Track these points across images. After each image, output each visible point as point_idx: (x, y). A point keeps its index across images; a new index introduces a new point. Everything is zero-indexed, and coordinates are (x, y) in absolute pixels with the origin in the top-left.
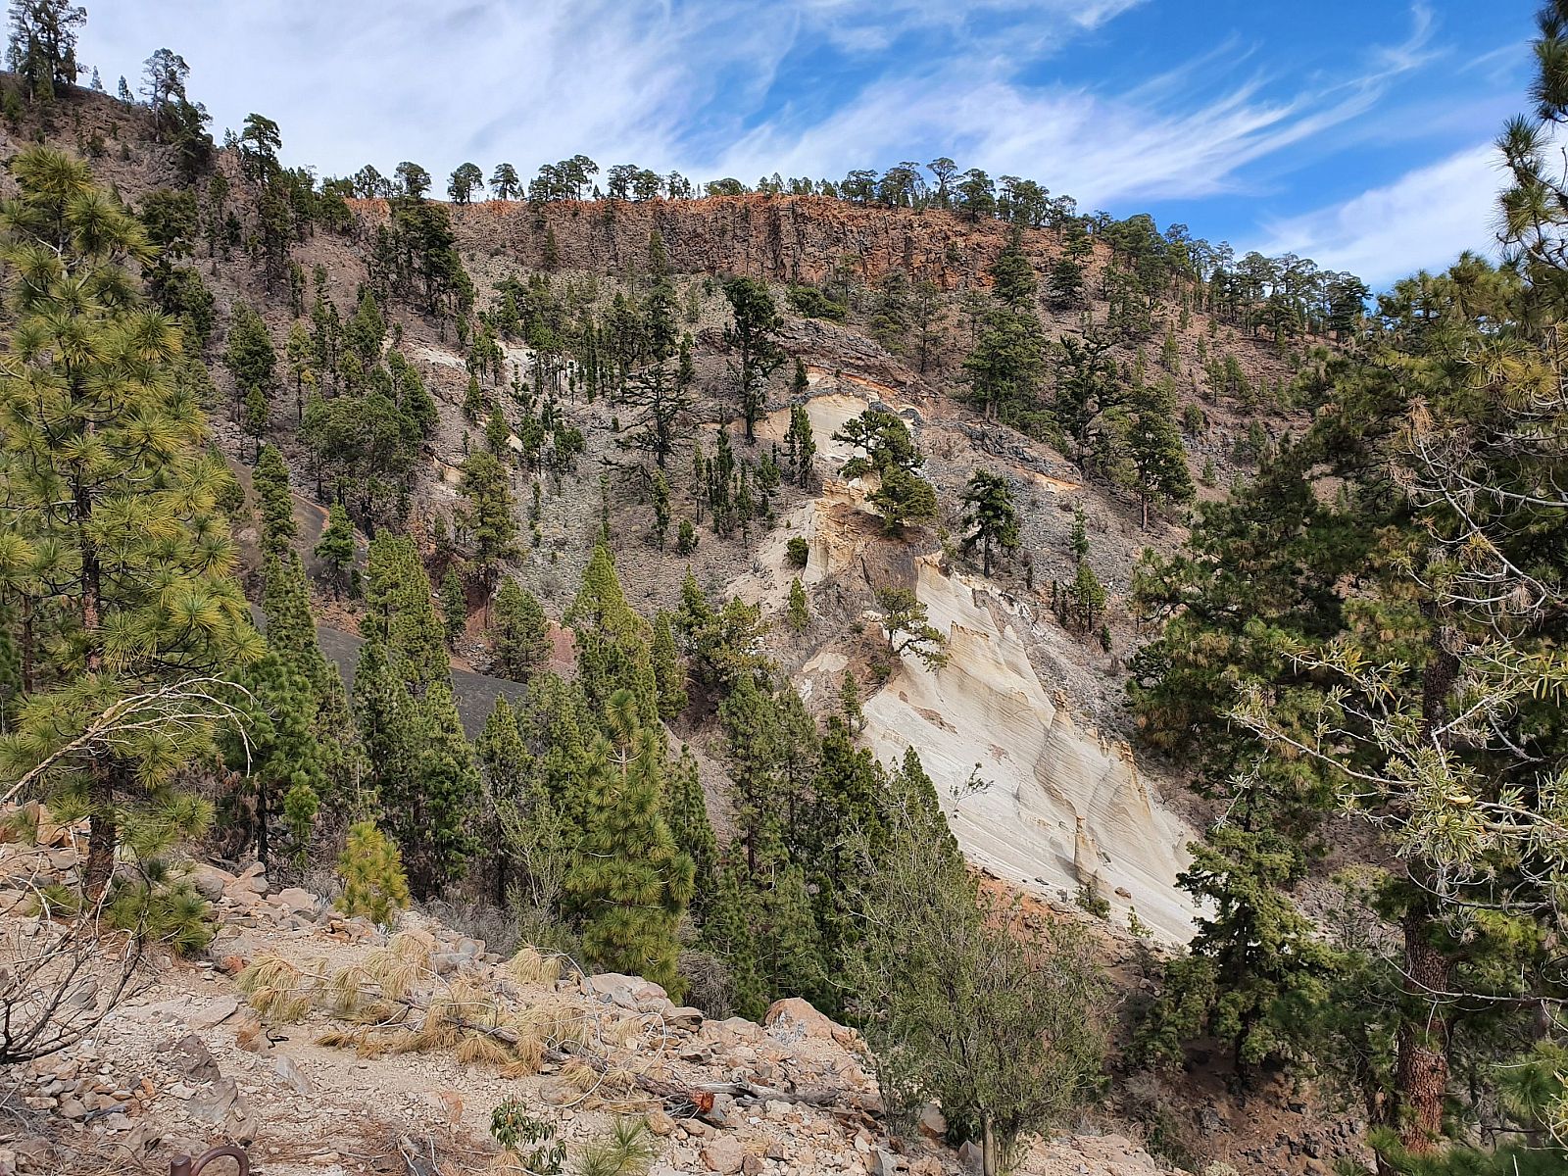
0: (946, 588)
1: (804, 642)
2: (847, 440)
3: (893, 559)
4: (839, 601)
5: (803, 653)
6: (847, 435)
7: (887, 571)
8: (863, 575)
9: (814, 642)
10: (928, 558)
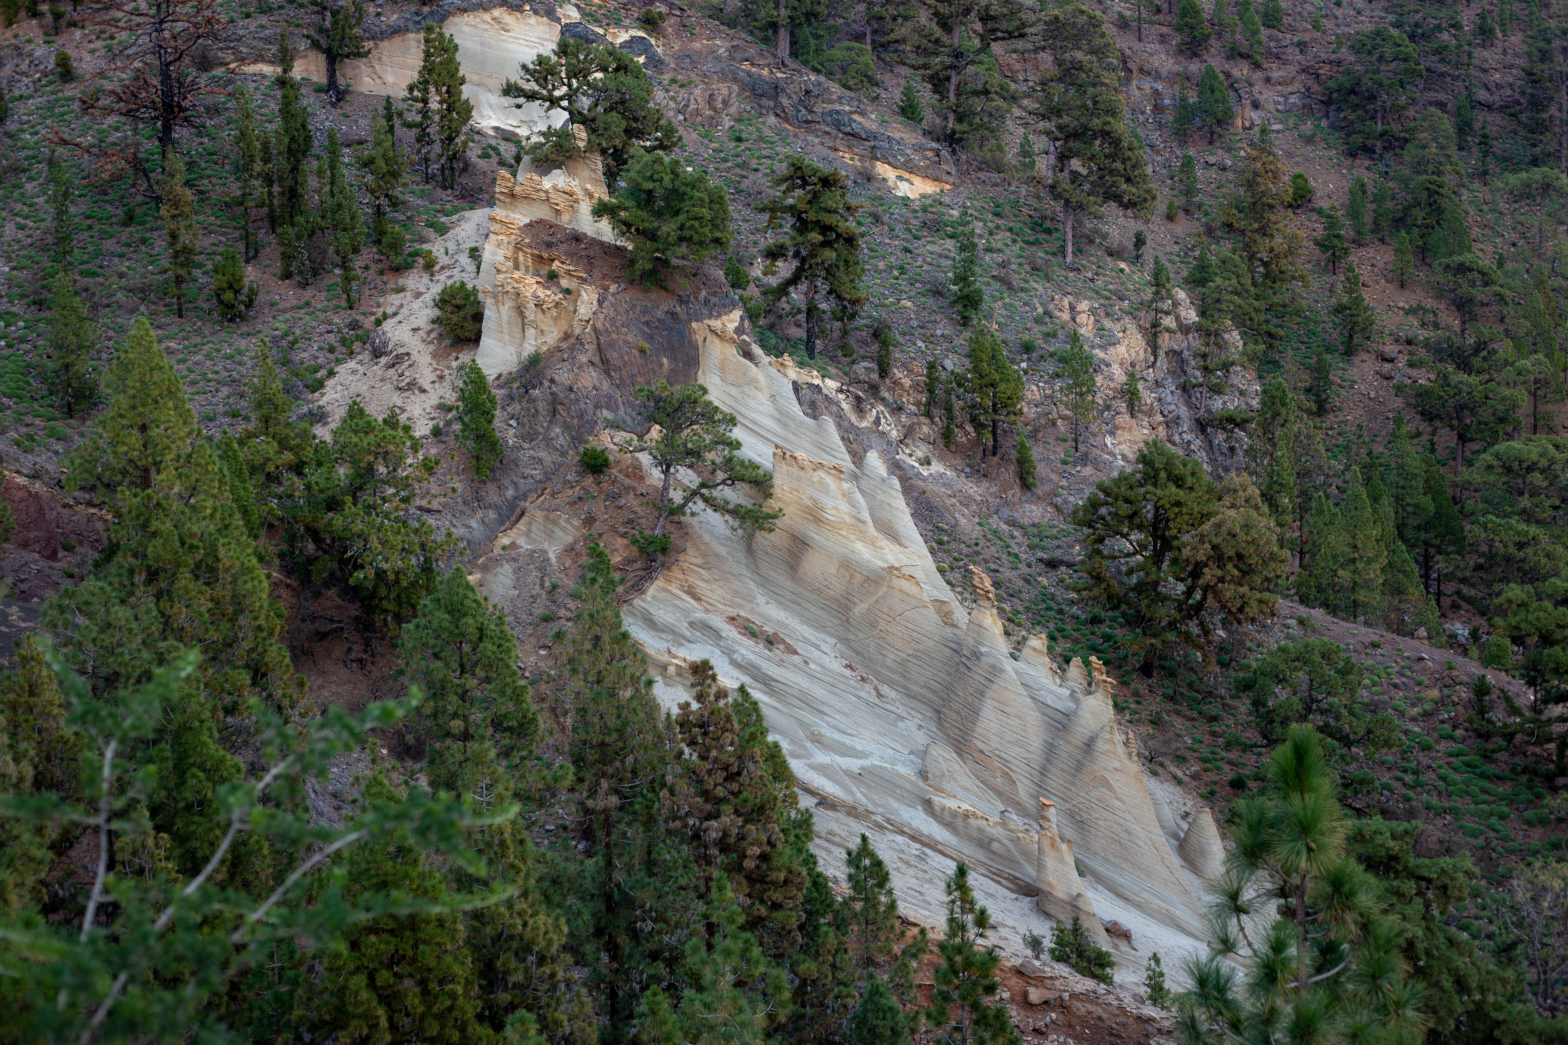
0: (753, 382)
1: (492, 494)
2: (531, 96)
3: (651, 329)
4: (554, 412)
5: (492, 515)
6: (533, 86)
7: (642, 351)
8: (597, 360)
9: (510, 493)
10: (716, 324)
